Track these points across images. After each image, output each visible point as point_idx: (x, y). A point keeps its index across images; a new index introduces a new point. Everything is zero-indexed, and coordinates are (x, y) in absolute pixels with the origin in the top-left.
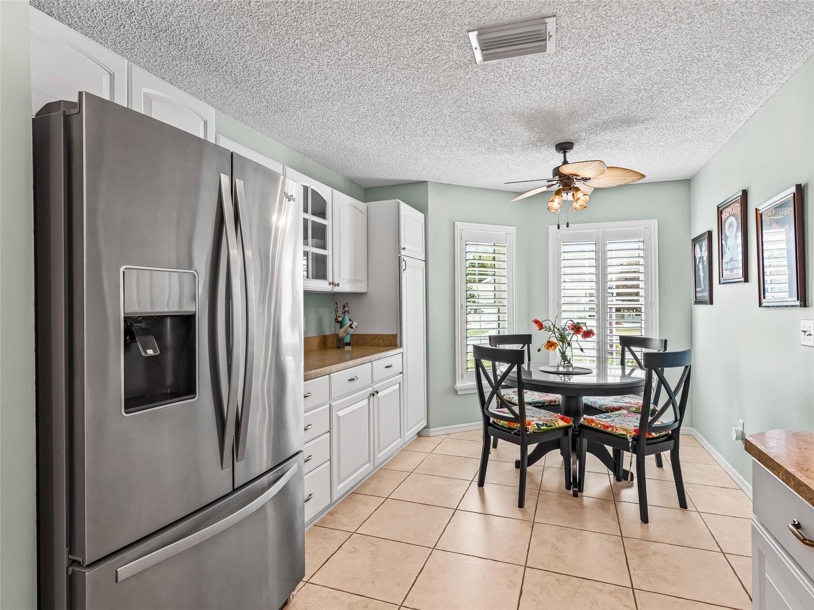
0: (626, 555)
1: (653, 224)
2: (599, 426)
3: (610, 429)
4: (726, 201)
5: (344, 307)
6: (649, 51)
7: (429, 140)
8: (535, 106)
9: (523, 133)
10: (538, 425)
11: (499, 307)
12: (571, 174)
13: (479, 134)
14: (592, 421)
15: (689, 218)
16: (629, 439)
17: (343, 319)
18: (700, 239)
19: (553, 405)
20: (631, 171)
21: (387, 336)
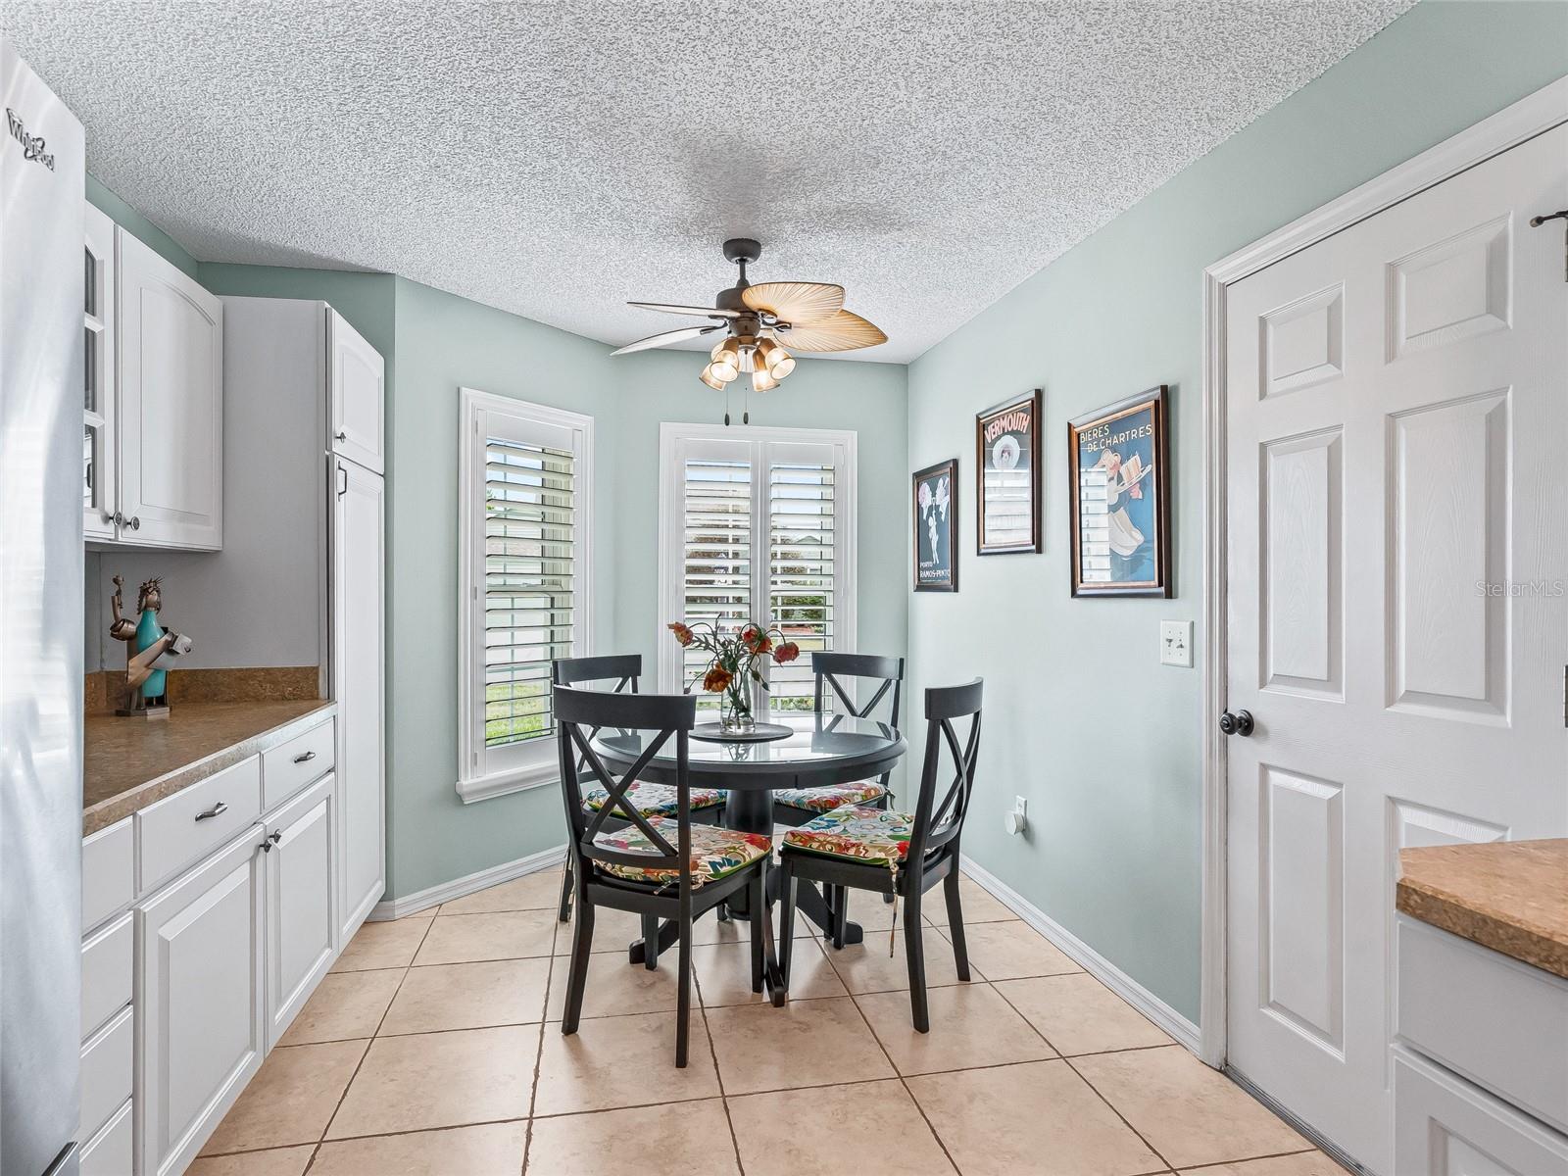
0: (928, 1122)
1: (851, 438)
2: (828, 847)
3: (852, 852)
4: (999, 405)
5: (144, 592)
6: (998, 63)
7: (439, 154)
8: (731, 128)
9: (674, 195)
10: (712, 864)
11: (554, 595)
12: (760, 310)
13: (575, 169)
14: (811, 838)
15: (905, 433)
16: (892, 866)
17: (140, 628)
18: (934, 474)
19: (704, 808)
20: (869, 323)
21: (285, 671)
